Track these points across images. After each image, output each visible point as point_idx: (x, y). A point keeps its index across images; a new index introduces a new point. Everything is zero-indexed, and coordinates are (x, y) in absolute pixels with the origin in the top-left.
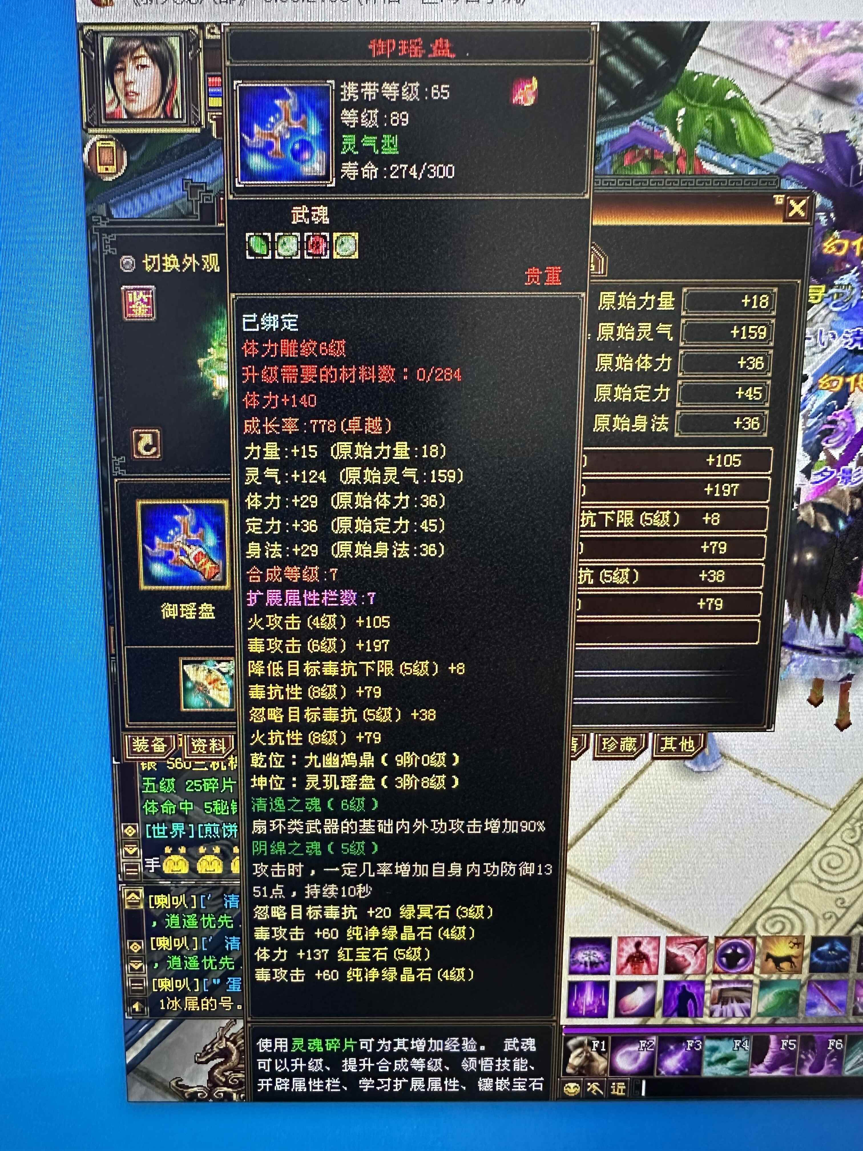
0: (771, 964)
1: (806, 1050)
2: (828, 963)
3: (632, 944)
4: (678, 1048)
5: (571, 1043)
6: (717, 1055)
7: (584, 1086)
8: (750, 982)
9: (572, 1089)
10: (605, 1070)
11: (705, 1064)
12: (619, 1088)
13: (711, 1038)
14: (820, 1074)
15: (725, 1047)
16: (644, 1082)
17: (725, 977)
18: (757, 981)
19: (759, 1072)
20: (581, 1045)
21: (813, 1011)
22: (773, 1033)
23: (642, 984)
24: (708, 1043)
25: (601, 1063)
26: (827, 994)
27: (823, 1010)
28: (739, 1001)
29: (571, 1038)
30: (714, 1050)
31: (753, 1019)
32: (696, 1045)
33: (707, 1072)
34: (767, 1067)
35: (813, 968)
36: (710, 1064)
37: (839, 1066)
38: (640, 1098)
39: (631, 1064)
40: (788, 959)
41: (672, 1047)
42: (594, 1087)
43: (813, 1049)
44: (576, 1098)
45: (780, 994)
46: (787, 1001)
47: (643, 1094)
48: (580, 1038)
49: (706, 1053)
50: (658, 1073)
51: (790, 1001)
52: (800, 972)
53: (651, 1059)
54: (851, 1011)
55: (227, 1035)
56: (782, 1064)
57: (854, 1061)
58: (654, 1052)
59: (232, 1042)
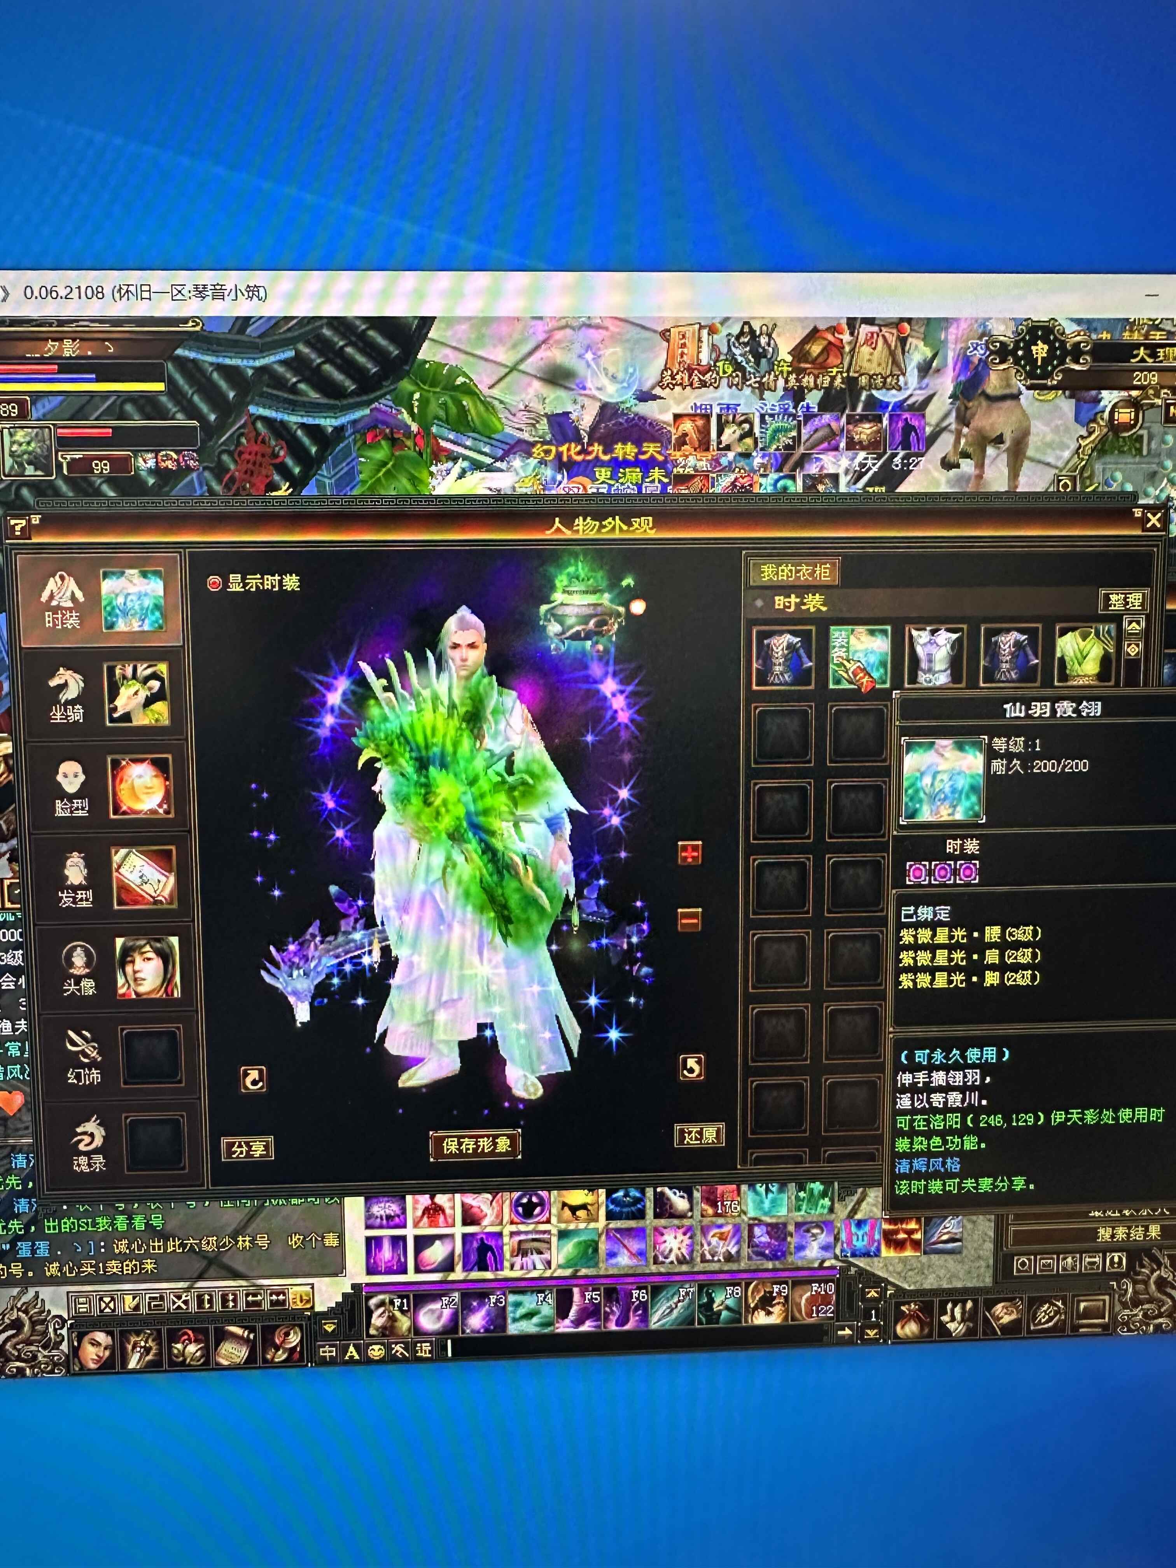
0: (567, 1212)
1: (611, 1302)
2: (625, 1210)
4: (481, 1305)
5: (373, 1302)
6: (521, 1311)
7: (389, 1348)
8: (548, 1232)
10: (409, 1330)
11: (509, 1321)
12: (425, 1350)
13: (514, 1292)
14: (627, 1327)
15: (529, 1302)
16: (449, 1342)
17: (522, 1228)
18: (554, 1231)
19: (564, 1327)
20: (382, 1304)
21: (613, 1261)
22: (576, 1286)
23: (440, 1237)
24: (512, 1298)
25: (404, 1323)
26: (626, 1242)
27: (624, 1260)
28: (540, 1252)
29: (371, 1297)
30: (517, 1305)
31: (555, 1271)
32: (498, 1301)
33: (513, 1329)
34: (572, 1322)
35: (610, 1216)
36: (515, 1320)
37: (645, 1319)
38: (445, 1359)
39: (434, 1323)
40: (584, 1207)
41: (475, 1304)
42: (398, 1349)
43: (617, 1301)
44: (381, 1361)
45: (580, 1243)
46: (585, 1252)
47: (450, 1354)
48: (381, 1297)
49: (510, 1309)
50: (463, 1332)
51: (590, 1251)
52: (596, 1220)
53: (455, 1316)
54: (652, 1261)
55: (19, 1305)
56: (587, 1318)
57: (660, 1312)
58: (457, 1309)
59: (24, 1312)
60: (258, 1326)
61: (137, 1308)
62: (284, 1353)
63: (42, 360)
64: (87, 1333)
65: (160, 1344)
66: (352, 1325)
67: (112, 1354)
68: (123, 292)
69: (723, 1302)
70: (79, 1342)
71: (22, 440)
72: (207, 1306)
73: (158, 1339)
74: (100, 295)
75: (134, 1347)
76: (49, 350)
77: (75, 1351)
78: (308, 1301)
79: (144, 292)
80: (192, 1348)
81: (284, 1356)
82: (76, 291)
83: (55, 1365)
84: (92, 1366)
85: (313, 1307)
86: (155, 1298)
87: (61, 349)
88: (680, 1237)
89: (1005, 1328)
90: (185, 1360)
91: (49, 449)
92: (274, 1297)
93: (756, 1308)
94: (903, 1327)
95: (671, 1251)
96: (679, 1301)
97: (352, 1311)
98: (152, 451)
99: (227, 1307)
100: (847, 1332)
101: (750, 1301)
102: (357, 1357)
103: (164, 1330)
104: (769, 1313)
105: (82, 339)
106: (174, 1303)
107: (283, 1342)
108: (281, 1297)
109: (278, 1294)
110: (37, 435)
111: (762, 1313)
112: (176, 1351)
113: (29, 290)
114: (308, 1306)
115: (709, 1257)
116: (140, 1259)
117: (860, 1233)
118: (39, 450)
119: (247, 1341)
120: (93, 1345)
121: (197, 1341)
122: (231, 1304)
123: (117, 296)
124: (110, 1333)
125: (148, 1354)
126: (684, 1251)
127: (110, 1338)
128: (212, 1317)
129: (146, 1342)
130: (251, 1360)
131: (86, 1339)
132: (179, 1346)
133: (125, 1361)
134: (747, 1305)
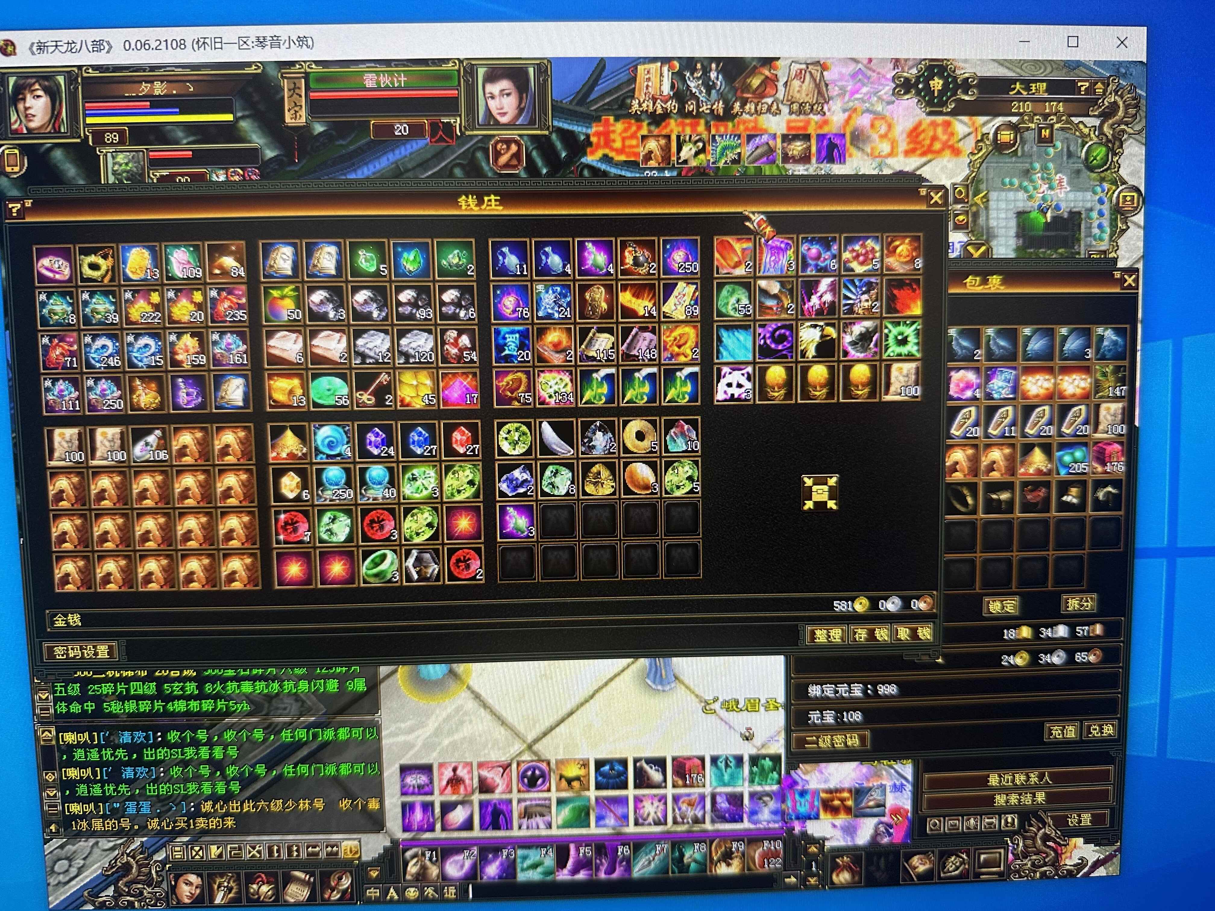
0: (564, 783)
1: (600, 855)
2: (611, 781)
3: (450, 769)
4: (496, 857)
5: (408, 854)
6: (528, 863)
7: (422, 892)
8: (549, 799)
9: (412, 893)
10: (438, 876)
11: (519, 870)
12: (451, 892)
13: (521, 848)
14: (613, 876)
15: (534, 855)
16: (470, 886)
17: (528, 795)
18: (554, 798)
19: (564, 876)
20: (415, 856)
21: (602, 822)
22: (573, 843)
23: (462, 803)
24: (520, 852)
25: (434, 871)
26: (612, 809)
27: (611, 822)
28: (542, 815)
29: (407, 850)
30: (525, 858)
31: (555, 831)
32: (509, 854)
33: (522, 877)
34: (569, 871)
35: (598, 787)
36: (523, 870)
37: (628, 869)
38: (468, 900)
39: (459, 871)
40: (578, 778)
41: (490, 856)
42: (430, 891)
43: (606, 855)
44: (416, 901)
45: (574, 809)
46: (580, 815)
47: (471, 896)
48: (415, 850)
49: (519, 860)
50: (482, 878)
51: (583, 814)
52: (588, 789)
53: (474, 867)
54: (633, 822)
55: (128, 851)
56: (582, 868)
57: (641, 864)
58: (476, 860)
59: (131, 857)
60: (317, 872)
61: (220, 856)
62: (338, 893)
63: (138, 98)
64: (181, 875)
65: (239, 885)
66: (392, 871)
67: (202, 892)
68: (200, 44)
69: (691, 857)
70: (176, 882)
71: (122, 162)
72: (276, 855)
73: (238, 880)
74: (183, 47)
75: (219, 887)
76: (143, 90)
77: (174, 889)
78: (356, 853)
79: (218, 43)
80: (265, 888)
81: (339, 896)
82: (164, 44)
83: (158, 900)
84: (187, 901)
85: (360, 857)
86: (235, 848)
87: (152, 89)
88: (656, 803)
89: (920, 877)
90: (259, 897)
91: (143, 169)
92: (329, 849)
93: (719, 861)
94: (838, 875)
95: (649, 815)
96: (656, 854)
97: (391, 861)
98: (223, 169)
99: (292, 856)
100: (793, 879)
101: (714, 854)
102: (396, 897)
103: (243, 873)
104: (729, 865)
105: (168, 81)
106: (250, 853)
107: (338, 884)
108: (335, 849)
109: (332, 847)
110: (133, 157)
111: (723, 865)
112: (252, 891)
113: (127, 43)
114: (357, 856)
115: (679, 819)
116: (223, 817)
117: (803, 800)
118: (135, 169)
119: (308, 883)
120: (187, 884)
121: (268, 883)
122: (295, 854)
123: (196, 46)
124: (199, 875)
125: (230, 893)
126: (659, 815)
127: (200, 879)
128: (279, 863)
129: (229, 883)
130: (312, 899)
131: (181, 879)
132: (255, 886)
133: (212, 898)
134: (711, 859)
